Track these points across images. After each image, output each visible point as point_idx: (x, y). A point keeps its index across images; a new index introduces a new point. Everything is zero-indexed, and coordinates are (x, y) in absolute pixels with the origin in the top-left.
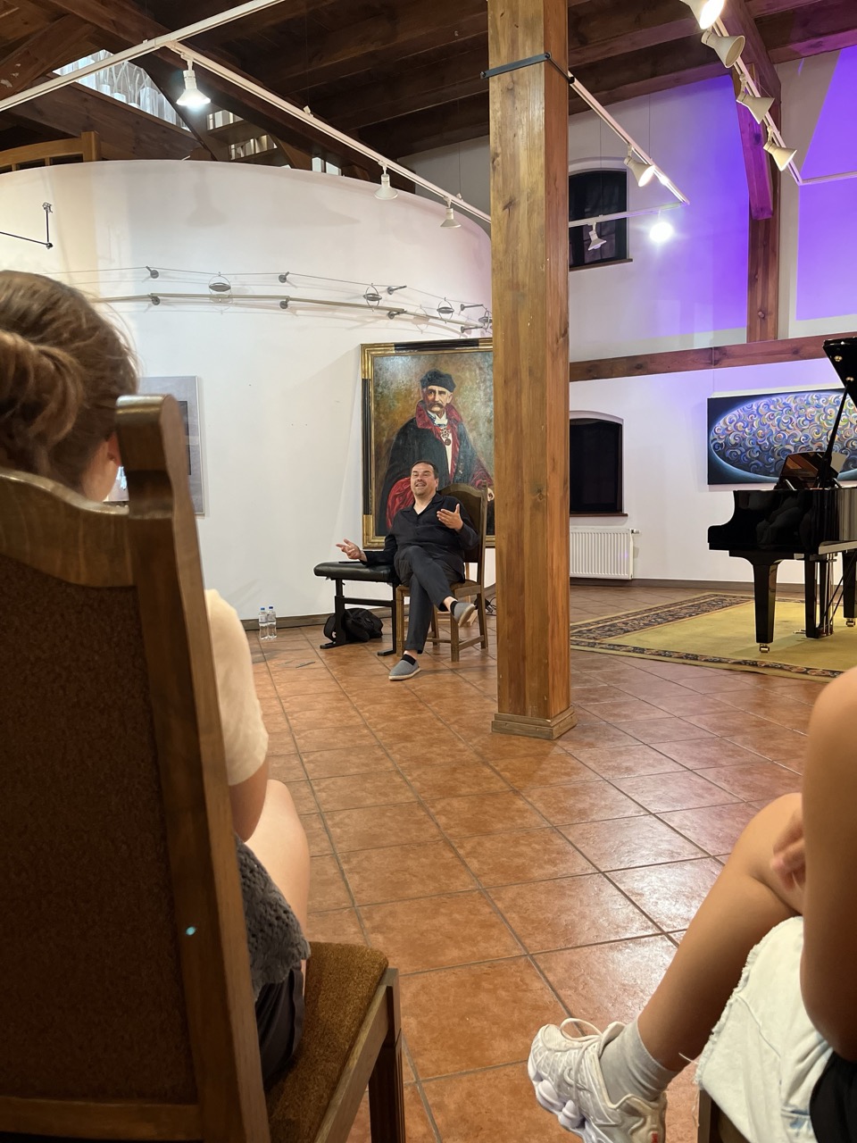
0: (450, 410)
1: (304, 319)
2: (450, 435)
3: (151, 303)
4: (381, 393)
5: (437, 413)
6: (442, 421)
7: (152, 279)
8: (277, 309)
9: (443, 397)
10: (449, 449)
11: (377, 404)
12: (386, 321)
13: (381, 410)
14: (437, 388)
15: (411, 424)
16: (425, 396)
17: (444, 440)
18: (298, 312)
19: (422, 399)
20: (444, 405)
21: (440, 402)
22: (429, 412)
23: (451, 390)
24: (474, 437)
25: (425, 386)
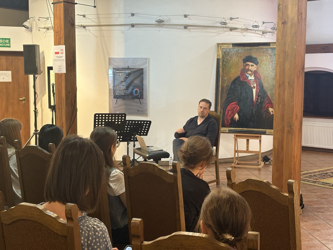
0: (255, 73)
1: (194, 33)
2: (255, 84)
3: (131, 26)
4: (225, 65)
5: (250, 74)
6: (252, 78)
7: (132, 17)
8: (182, 29)
9: (253, 67)
10: (254, 90)
11: (223, 69)
12: (229, 32)
13: (225, 72)
14: (250, 64)
15: (237, 79)
16: (245, 66)
17: (252, 86)
18: (191, 30)
19: (243, 68)
20: (253, 71)
21: (251, 70)
22: (246, 74)
23: (257, 64)
24: (266, 85)
25: (245, 62)
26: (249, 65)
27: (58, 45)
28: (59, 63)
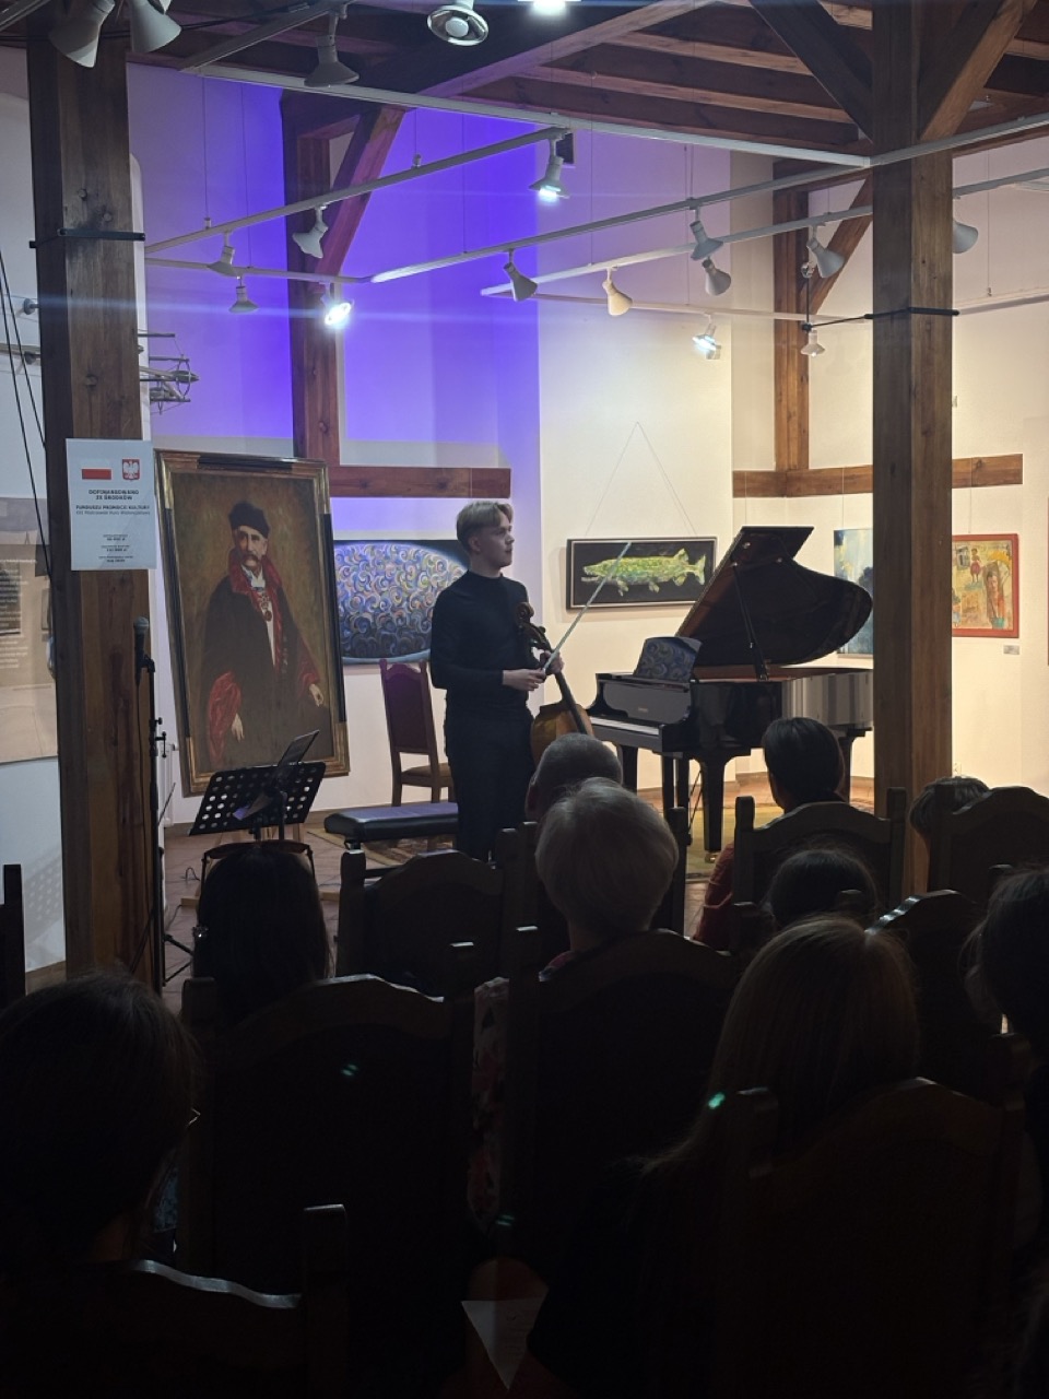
4: (184, 533)
5: (253, 569)
6: (258, 582)
9: (257, 544)
10: (270, 625)
11: (182, 551)
13: (187, 561)
14: (251, 531)
15: (224, 586)
16: (237, 541)
17: (264, 611)
21: (254, 553)
22: (244, 568)
23: (265, 531)
24: (295, 607)
25: (235, 526)
26: (247, 535)
27: (103, 436)
28: (115, 524)
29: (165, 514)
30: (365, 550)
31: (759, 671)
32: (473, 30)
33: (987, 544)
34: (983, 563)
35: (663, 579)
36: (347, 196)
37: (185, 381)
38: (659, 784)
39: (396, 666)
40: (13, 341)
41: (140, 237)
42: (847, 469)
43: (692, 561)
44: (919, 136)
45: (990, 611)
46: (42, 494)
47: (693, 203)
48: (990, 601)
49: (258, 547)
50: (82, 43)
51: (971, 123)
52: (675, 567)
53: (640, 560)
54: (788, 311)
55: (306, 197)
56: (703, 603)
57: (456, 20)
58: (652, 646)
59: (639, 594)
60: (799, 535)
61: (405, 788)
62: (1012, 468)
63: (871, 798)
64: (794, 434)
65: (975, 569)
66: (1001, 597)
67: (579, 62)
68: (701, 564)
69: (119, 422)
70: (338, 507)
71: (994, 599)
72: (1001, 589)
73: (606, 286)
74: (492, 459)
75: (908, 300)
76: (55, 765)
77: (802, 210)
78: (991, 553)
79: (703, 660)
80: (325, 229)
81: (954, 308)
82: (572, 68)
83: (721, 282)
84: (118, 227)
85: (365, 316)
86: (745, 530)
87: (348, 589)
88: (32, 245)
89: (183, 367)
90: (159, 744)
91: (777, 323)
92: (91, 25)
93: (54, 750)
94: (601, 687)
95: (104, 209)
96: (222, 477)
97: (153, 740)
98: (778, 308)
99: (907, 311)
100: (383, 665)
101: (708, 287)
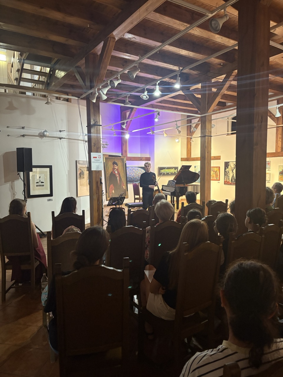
6: (116, 172)
10: (118, 178)
13: (107, 169)
14: (115, 165)
15: (112, 172)
17: (117, 176)
19: (113, 167)
22: (114, 170)
23: (117, 166)
24: (121, 176)
25: (113, 165)
27: (96, 152)
28: (97, 164)
29: (104, 163)
30: (131, 168)
31: (184, 185)
32: (147, 97)
33: (216, 168)
34: (215, 170)
35: (171, 172)
36: (129, 120)
37: (107, 145)
38: (170, 200)
39: (135, 184)
40: (84, 139)
41: (101, 125)
42: (197, 158)
43: (175, 170)
44: (207, 112)
45: (216, 177)
46: (88, 160)
47: (176, 121)
48: (216, 176)
49: (116, 168)
50: (94, 99)
51: (214, 110)
52: (173, 171)
53: (168, 170)
54: (189, 136)
55: (123, 120)
56: (177, 175)
57: (144, 96)
58: (169, 181)
59: (168, 174)
60: (190, 166)
61: (136, 200)
62: (219, 157)
63: (199, 202)
64: (189, 153)
65: (214, 171)
66: (218, 175)
67: (160, 102)
68: (176, 170)
69: (98, 150)
70: (127, 162)
71: (217, 176)
72: (217, 174)
73: (164, 132)
74: (148, 156)
75: (205, 134)
76: (89, 196)
77: (191, 123)
78: (216, 169)
79: (176, 183)
80: (126, 124)
81: (212, 136)
82: (159, 103)
83: (180, 132)
84: (98, 124)
85: (131, 136)
86: (183, 166)
87: (128, 173)
88: (87, 126)
89: (107, 143)
90: (103, 194)
91: (187, 138)
92: (95, 97)
93: (89, 194)
94: (162, 187)
95: (96, 122)
96: (112, 158)
97: (102, 193)
98: (187, 136)
99: (206, 136)
100: (133, 184)
101: (178, 133)
